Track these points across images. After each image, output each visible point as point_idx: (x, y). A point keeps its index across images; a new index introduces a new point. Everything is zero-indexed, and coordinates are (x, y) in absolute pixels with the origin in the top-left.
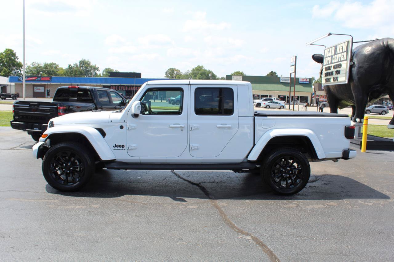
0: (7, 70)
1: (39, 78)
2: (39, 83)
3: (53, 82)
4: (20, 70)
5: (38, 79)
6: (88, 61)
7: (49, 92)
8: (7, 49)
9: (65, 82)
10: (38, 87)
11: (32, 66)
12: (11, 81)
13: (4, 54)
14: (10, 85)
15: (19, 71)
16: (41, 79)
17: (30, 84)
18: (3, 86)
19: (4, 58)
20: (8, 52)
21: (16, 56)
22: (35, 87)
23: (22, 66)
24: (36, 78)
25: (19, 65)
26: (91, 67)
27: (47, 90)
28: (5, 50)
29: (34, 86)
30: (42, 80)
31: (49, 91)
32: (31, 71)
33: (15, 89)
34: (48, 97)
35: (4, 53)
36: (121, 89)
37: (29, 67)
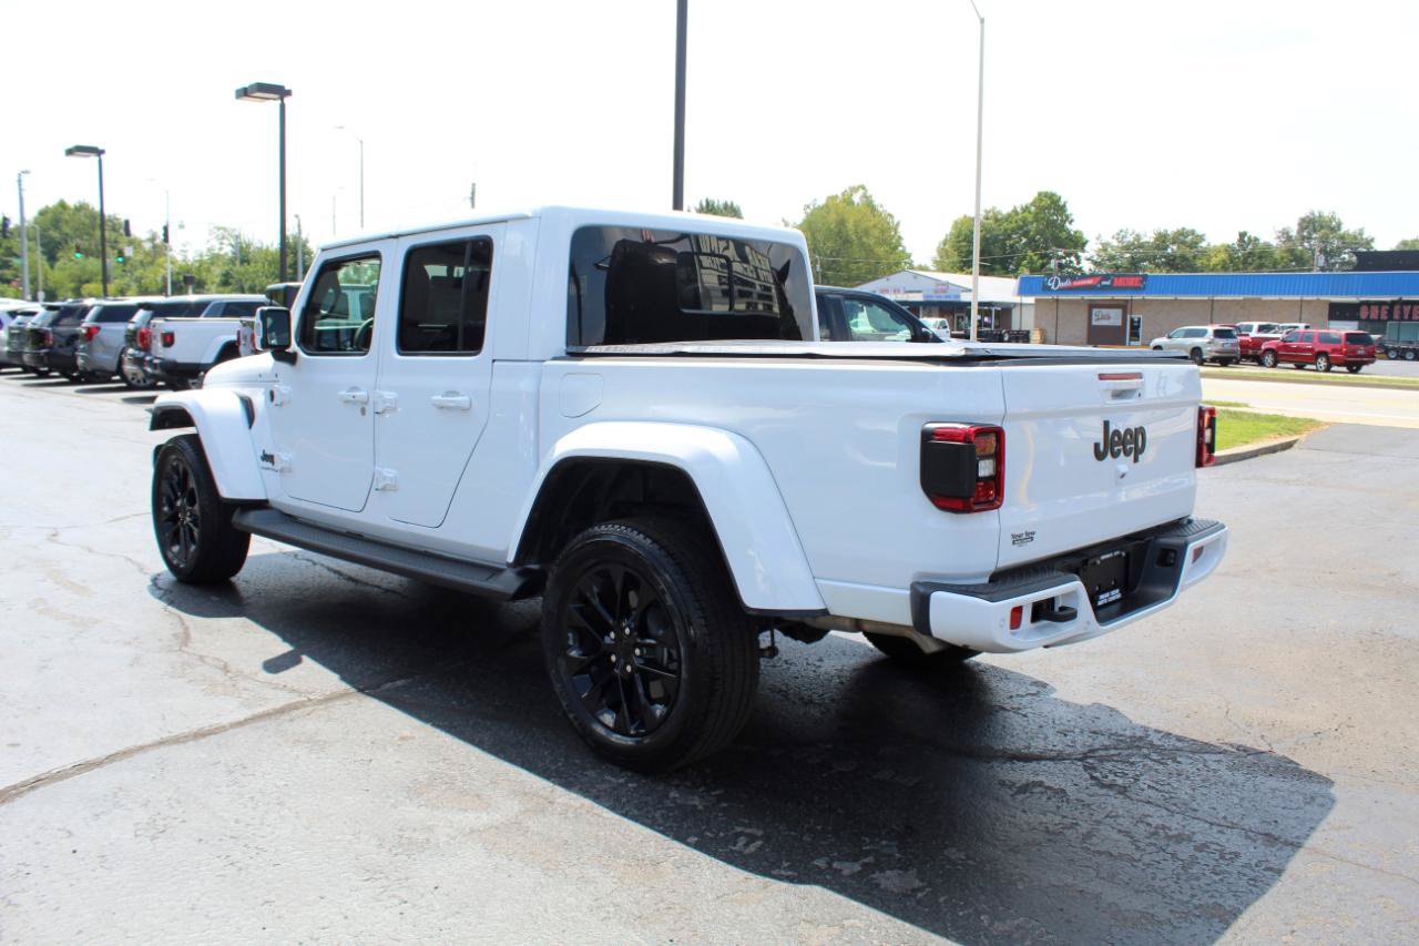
0: (1035, 258)
1: (1107, 280)
2: (1107, 297)
3: (1151, 293)
4: (1078, 258)
5: (1104, 283)
6: (1333, 218)
7: (1139, 327)
8: (1040, 194)
9: (1191, 293)
10: (1105, 311)
11: (1115, 243)
12: (1022, 291)
13: (1033, 209)
14: (1021, 304)
15: (1073, 259)
16: (1113, 281)
17: (1078, 301)
18: (1003, 309)
19: (1032, 223)
20: (1043, 203)
21: (1068, 212)
22: (1095, 311)
23: (1084, 244)
24: (1098, 279)
25: (1077, 243)
26: (1342, 238)
27: (1132, 320)
28: (1036, 195)
29: (1092, 305)
30: (1115, 284)
31: (1139, 322)
32: (1112, 258)
33: (1036, 317)
34: (1132, 343)
35: (1032, 204)
36: (1402, 315)
37: (1105, 247)
